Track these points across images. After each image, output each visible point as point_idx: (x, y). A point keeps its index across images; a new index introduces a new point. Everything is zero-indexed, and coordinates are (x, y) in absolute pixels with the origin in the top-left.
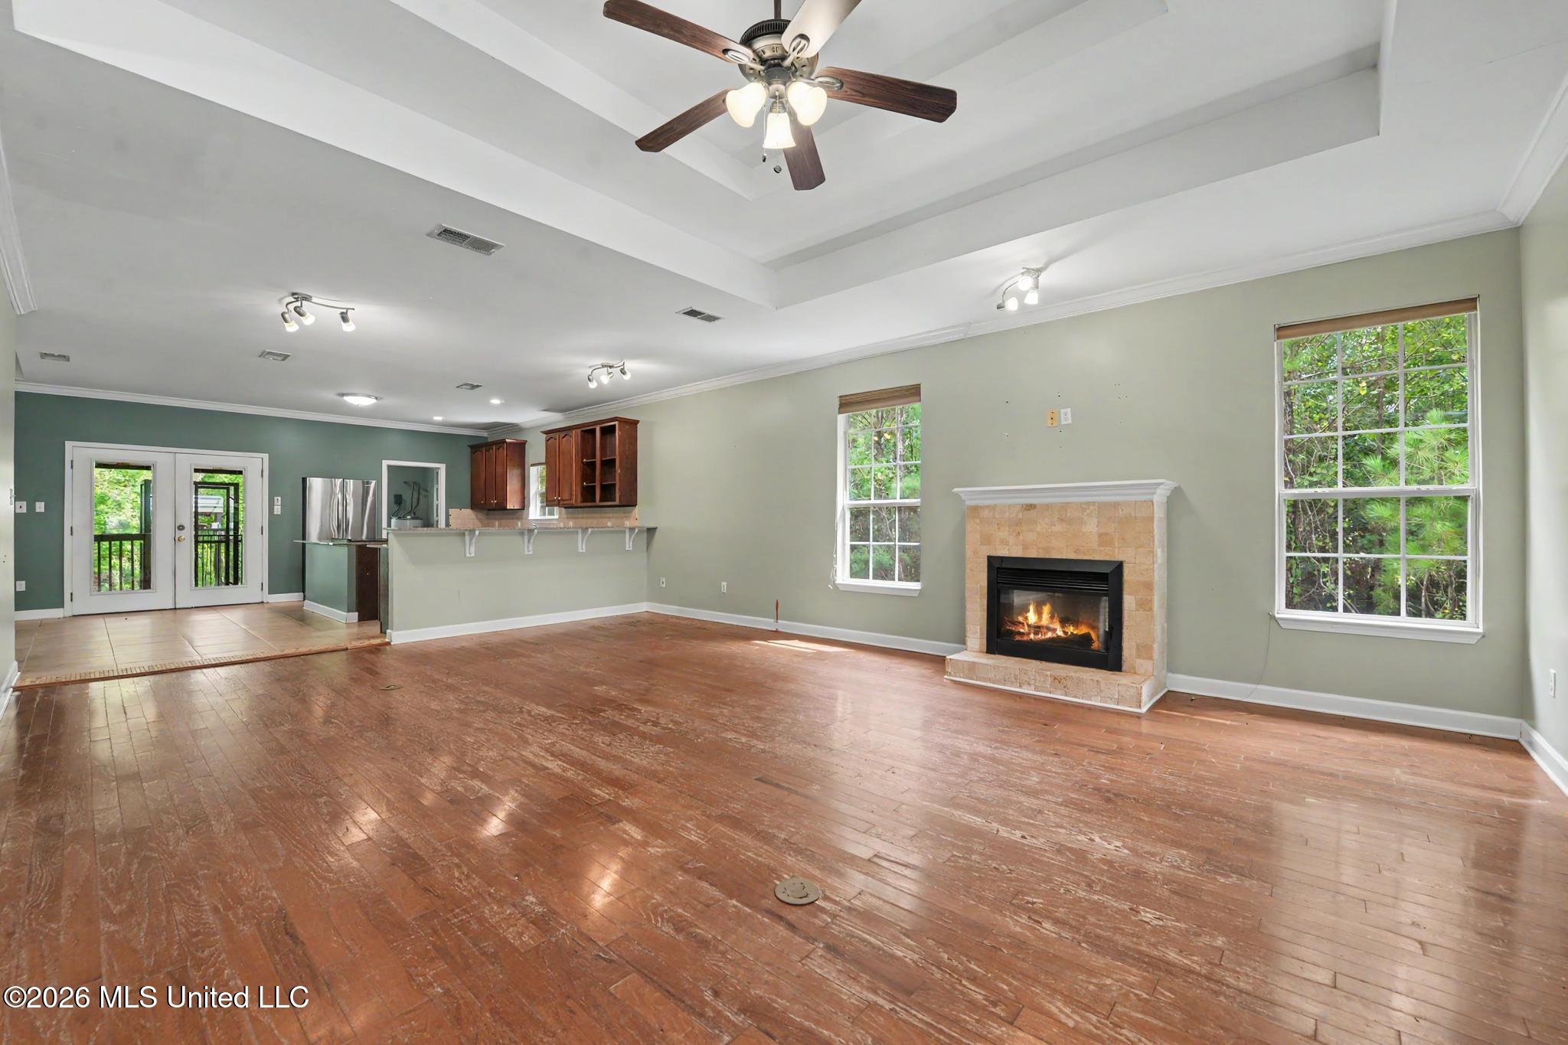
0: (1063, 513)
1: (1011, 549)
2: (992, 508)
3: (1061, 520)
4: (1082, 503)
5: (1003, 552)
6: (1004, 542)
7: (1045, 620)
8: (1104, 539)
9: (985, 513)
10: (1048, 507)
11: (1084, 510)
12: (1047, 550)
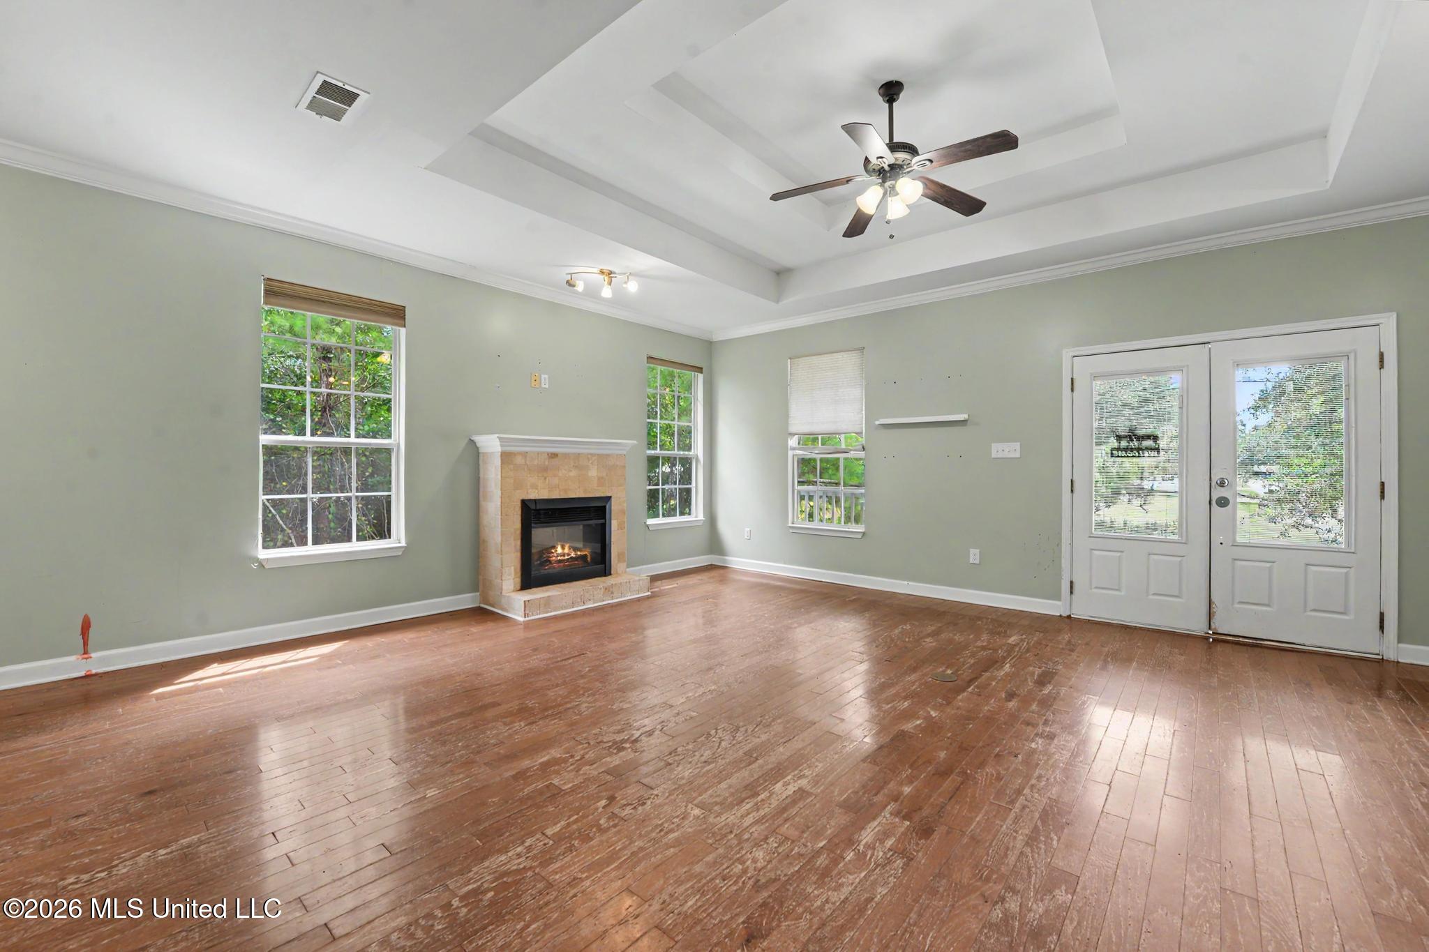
0: (577, 461)
1: (541, 491)
2: (525, 454)
3: (576, 467)
4: (588, 454)
5: (533, 495)
6: (534, 486)
7: (566, 551)
8: (601, 481)
9: (519, 460)
10: (566, 456)
11: (588, 459)
12: (566, 491)
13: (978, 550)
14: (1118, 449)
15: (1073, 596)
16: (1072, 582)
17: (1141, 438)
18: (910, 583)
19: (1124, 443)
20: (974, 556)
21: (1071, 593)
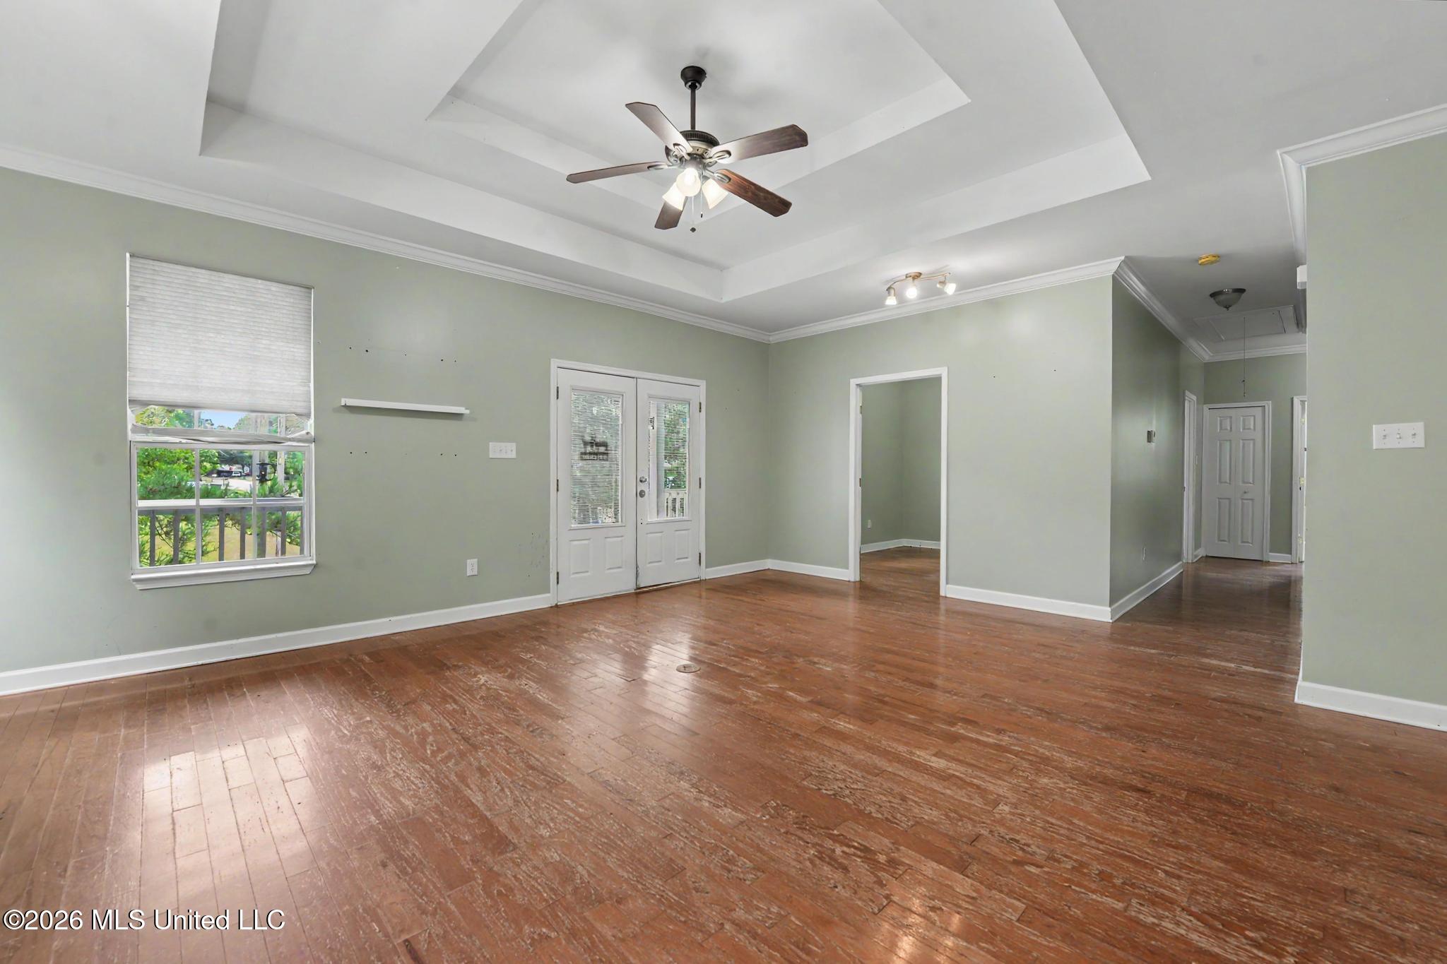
13: (476, 560)
14: (585, 454)
15: (559, 585)
16: (558, 573)
17: (598, 445)
18: (392, 618)
19: (589, 449)
20: (472, 567)
21: (558, 583)
